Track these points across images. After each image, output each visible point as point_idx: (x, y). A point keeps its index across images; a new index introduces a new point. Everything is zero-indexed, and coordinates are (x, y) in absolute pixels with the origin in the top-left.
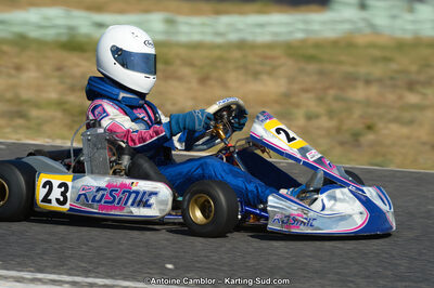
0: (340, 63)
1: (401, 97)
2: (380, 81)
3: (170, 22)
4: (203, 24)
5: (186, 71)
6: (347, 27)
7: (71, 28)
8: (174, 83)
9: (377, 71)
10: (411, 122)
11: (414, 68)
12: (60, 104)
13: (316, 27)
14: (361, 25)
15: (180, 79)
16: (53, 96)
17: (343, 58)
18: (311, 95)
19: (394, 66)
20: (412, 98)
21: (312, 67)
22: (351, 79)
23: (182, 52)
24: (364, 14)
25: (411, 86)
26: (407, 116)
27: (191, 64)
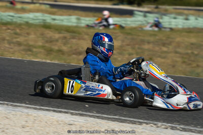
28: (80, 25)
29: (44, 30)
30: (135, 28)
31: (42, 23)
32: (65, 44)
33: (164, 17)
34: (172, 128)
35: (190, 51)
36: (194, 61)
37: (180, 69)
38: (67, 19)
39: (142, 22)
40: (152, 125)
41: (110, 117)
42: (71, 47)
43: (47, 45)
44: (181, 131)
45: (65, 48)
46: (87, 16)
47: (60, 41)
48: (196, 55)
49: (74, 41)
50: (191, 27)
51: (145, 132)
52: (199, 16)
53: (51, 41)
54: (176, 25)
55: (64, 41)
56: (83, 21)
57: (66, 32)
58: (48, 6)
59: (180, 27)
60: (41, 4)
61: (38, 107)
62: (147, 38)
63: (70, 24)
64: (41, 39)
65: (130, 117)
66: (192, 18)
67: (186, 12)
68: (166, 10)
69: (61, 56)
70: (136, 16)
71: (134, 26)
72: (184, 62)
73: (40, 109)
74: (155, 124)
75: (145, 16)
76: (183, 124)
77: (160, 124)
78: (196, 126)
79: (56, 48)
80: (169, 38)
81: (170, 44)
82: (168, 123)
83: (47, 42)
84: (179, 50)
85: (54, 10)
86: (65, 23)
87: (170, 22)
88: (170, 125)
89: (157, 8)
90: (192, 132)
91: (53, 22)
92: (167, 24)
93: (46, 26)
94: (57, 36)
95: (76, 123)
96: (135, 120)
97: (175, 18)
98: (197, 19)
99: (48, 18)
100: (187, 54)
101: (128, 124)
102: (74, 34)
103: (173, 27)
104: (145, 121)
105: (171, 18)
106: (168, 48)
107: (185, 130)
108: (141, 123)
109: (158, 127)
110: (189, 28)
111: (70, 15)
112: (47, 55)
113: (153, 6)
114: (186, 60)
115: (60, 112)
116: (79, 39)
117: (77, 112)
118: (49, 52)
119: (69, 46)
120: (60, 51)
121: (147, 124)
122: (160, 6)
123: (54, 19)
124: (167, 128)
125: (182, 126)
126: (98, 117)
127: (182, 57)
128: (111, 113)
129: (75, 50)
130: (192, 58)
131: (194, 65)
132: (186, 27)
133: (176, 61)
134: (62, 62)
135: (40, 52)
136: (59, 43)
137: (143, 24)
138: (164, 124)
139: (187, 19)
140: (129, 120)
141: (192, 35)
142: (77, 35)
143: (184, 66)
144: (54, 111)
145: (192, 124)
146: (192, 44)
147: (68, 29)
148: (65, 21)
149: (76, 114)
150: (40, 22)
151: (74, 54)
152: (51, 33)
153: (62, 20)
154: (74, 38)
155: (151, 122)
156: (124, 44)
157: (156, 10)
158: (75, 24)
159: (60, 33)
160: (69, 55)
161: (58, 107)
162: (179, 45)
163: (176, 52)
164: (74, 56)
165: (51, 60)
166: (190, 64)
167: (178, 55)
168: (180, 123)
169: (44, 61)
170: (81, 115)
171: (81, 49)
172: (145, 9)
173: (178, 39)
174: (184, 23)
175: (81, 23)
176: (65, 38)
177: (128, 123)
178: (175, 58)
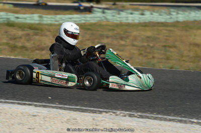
0: (98, 31)
1: (119, 42)
2: (111, 37)
3: (40, 17)
4: (51, 18)
5: (48, 33)
6: (98, 19)
7: (8, 19)
8: (45, 37)
9: (110, 33)
10: (122, 51)
11: (122, 33)
12: (7, 44)
13: (88, 19)
14: (103, 18)
15: (46, 36)
16: (5, 41)
17: (99, 29)
18: (89, 41)
19: (115, 32)
20: (123, 43)
21: (89, 32)
22: (102, 36)
23: (46, 27)
24: (104, 15)
25: (122, 38)
26: (121, 48)
27: (50, 31)
28: (42, 22)
29: (8, 28)
30: (94, 24)
31: (6, 22)
32: (28, 41)
33: (121, 13)
34: (130, 116)
35: (146, 44)
36: (150, 53)
37: (137, 60)
38: (30, 17)
39: (100, 18)
40: (111, 113)
41: (71, 107)
42: (34, 43)
43: (11, 42)
44: (138, 118)
45: (28, 45)
46: (49, 14)
47: (23, 38)
48: (152, 47)
49: (37, 37)
50: (147, 21)
51: (105, 120)
52: (154, 11)
53: (14, 38)
54: (133, 20)
55: (27, 38)
56: (45, 19)
57: (29, 30)
58: (11, 6)
59: (137, 21)
60: (4, 3)
61: (3, 101)
62: (105, 33)
63: (32, 22)
64: (5, 36)
65: (91, 107)
66: (147, 13)
67: (141, 7)
68: (123, 7)
69: (25, 51)
70: (94, 12)
71: (93, 22)
72: (141, 54)
73: (5, 102)
74: (114, 113)
75: (104, 13)
76: (141, 112)
77: (118, 112)
78: (152, 113)
79: (20, 44)
80: (126, 32)
81: (127, 37)
82: (126, 111)
83: (11, 39)
84: (135, 43)
85: (18, 9)
86: (28, 21)
87: (127, 17)
88: (128, 112)
89: (114, 4)
90: (149, 118)
91: (17, 21)
92: (125, 19)
93: (10, 24)
94: (20, 33)
95: (39, 114)
96: (95, 109)
97: (131, 14)
98: (152, 14)
99: (12, 17)
100: (143, 46)
101: (89, 114)
102: (37, 31)
103: (130, 21)
104: (105, 110)
105: (128, 13)
106: (126, 41)
107: (142, 117)
108: (101, 112)
109: (117, 115)
110: (145, 23)
111: (33, 14)
112: (11, 52)
113: (112, 3)
114: (143, 52)
115: (25, 104)
116: (42, 35)
117: (41, 104)
118: (13, 48)
119: (32, 42)
120: (23, 47)
121: (106, 112)
122: (117, 3)
123: (18, 18)
124: (125, 116)
125: (139, 114)
126: (60, 108)
127: (139, 50)
128: (73, 103)
129: (38, 46)
130: (148, 51)
131: (150, 56)
132: (142, 21)
133: (134, 54)
134: (26, 58)
135: (5, 49)
136: (23, 40)
137: (102, 20)
138: (122, 112)
139: (143, 14)
140: (89, 110)
141: (147, 28)
142: (40, 32)
143: (141, 58)
144: (19, 104)
145: (149, 111)
146: (148, 37)
147: (31, 27)
148: (28, 19)
149: (40, 106)
150: (4, 21)
151: (37, 50)
152: (14, 30)
153: (25, 18)
154: (36, 34)
155: (110, 111)
156: (84, 39)
157: (114, 7)
158: (37, 22)
159: (23, 30)
160: (32, 51)
161: (22, 100)
162: (135, 38)
163: (134, 45)
164: (37, 52)
165: (15, 56)
166: (146, 56)
167: (135, 48)
168: (137, 110)
169: (8, 57)
170: (44, 106)
171: (43, 45)
172: (104, 6)
173: (135, 33)
174: (140, 18)
175: (43, 21)
176: (28, 35)
177: (89, 112)
178: (132, 51)
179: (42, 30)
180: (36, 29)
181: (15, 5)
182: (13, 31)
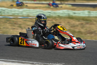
179: (91, 21)
180: (87, 20)
181: (73, 5)
182: (73, 22)
